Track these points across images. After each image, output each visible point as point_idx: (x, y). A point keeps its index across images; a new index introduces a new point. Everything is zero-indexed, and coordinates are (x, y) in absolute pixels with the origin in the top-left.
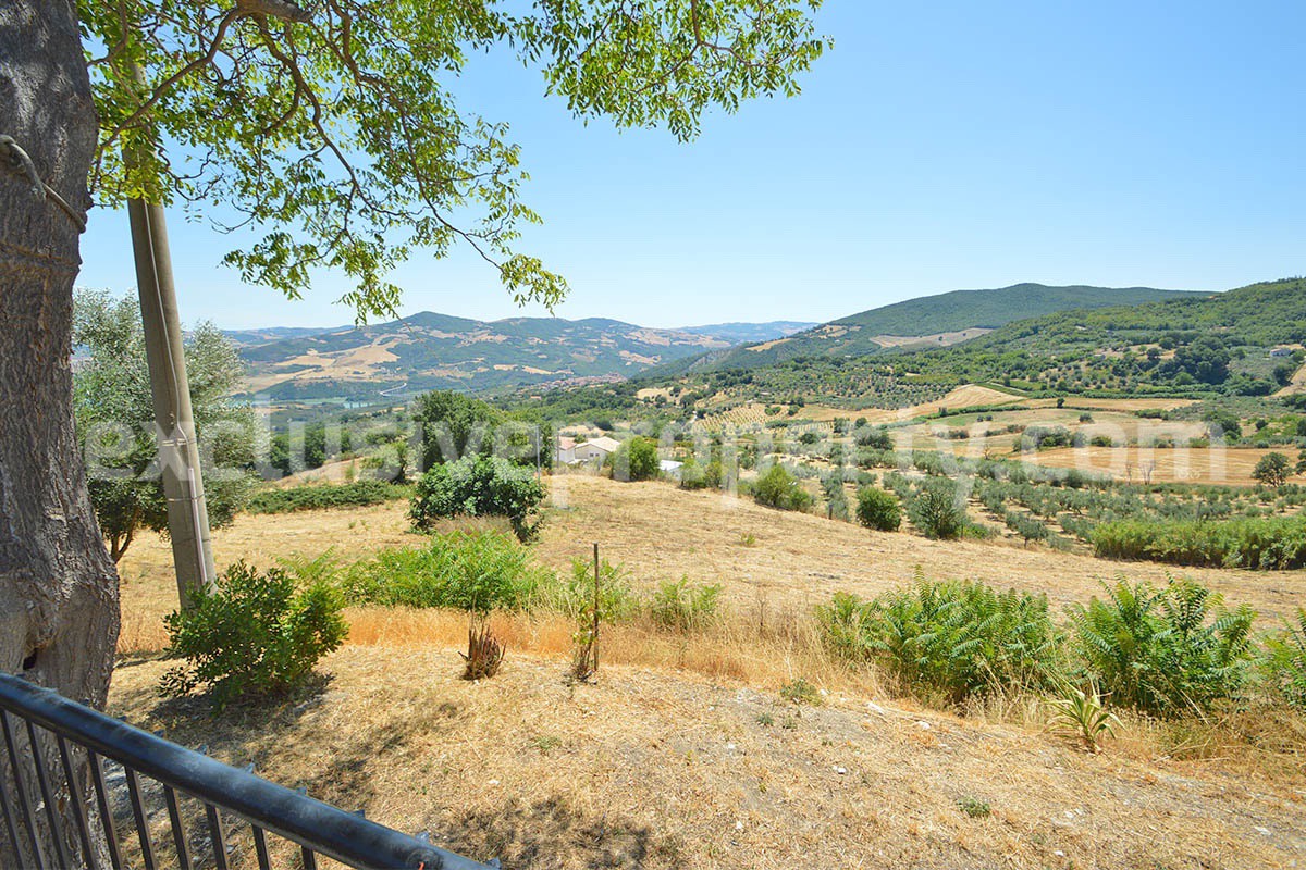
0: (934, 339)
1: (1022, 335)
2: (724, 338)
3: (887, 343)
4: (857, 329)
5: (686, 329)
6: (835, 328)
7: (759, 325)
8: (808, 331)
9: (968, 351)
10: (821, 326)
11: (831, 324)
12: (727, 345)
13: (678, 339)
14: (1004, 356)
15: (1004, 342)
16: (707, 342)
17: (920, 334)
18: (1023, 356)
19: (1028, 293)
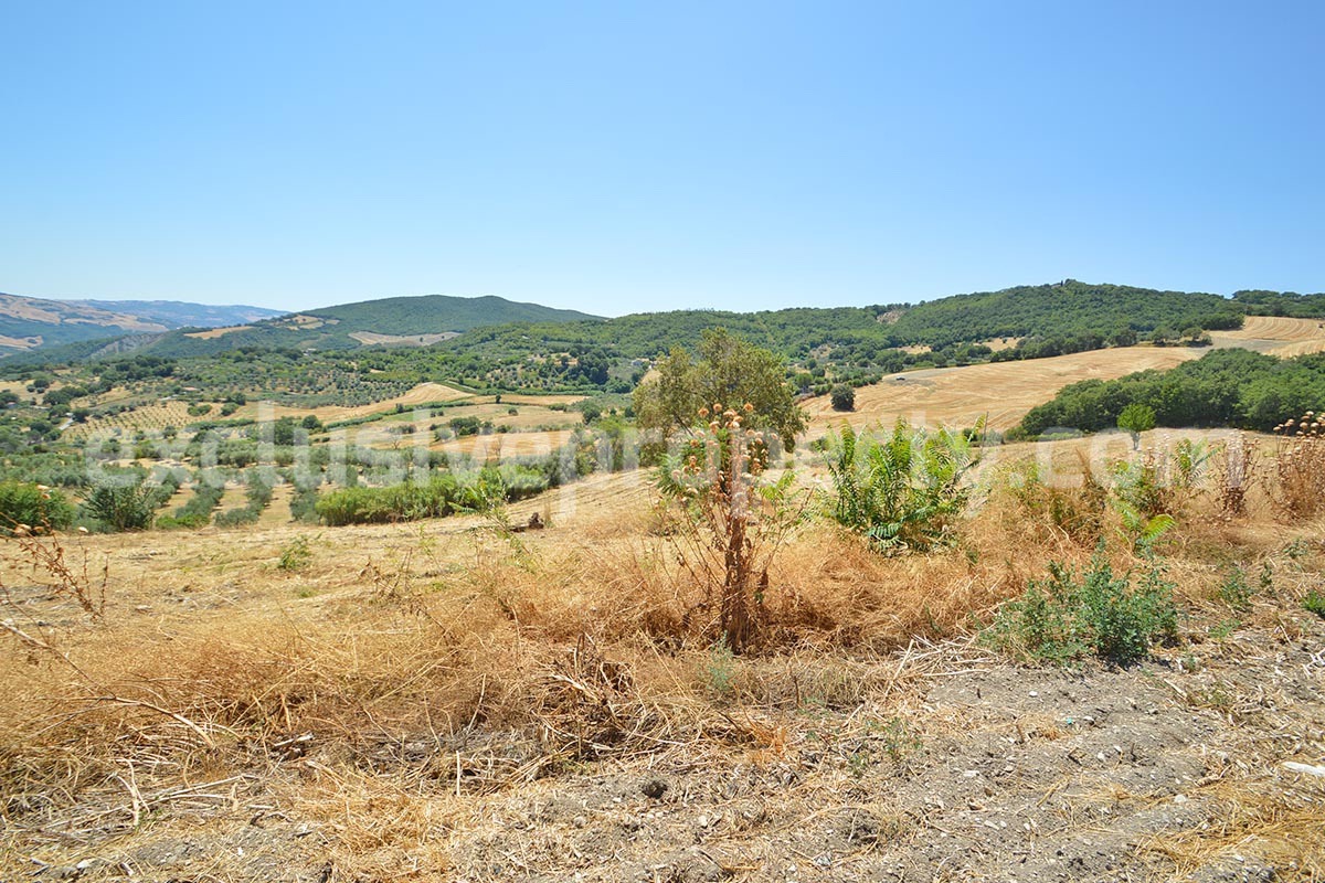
0: (415, 339)
1: (483, 341)
2: (158, 321)
3: (369, 340)
4: (335, 322)
5: (92, 303)
6: (308, 319)
7: (213, 307)
8: (274, 320)
9: (433, 351)
10: (292, 316)
11: (304, 314)
12: (162, 328)
13: (74, 316)
14: (461, 356)
15: (468, 345)
16: (128, 323)
17: (403, 334)
18: (476, 358)
19: (493, 304)
